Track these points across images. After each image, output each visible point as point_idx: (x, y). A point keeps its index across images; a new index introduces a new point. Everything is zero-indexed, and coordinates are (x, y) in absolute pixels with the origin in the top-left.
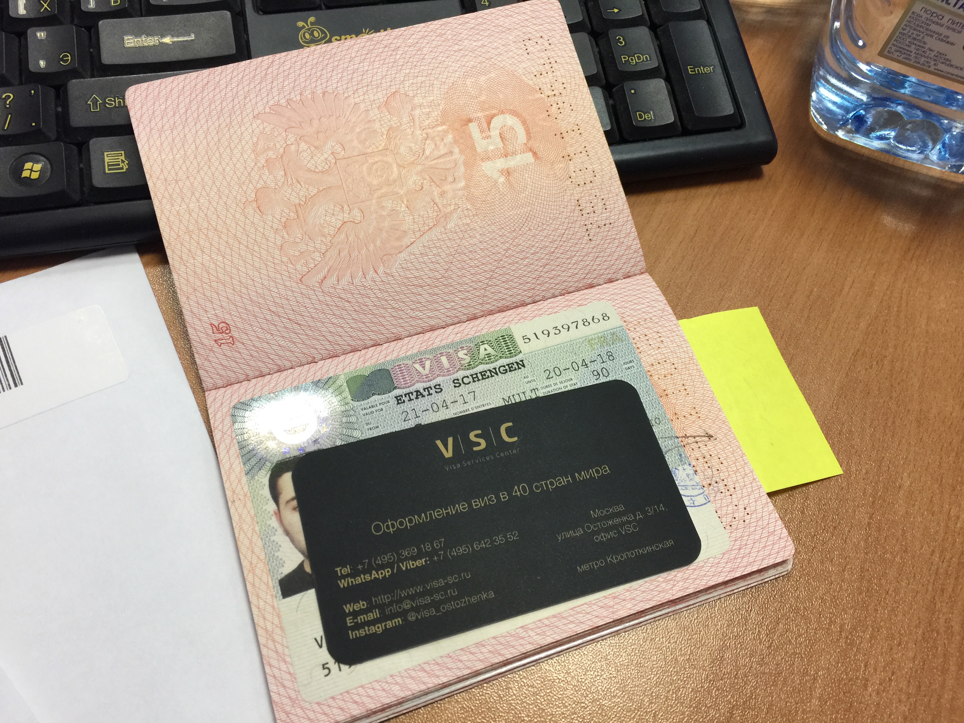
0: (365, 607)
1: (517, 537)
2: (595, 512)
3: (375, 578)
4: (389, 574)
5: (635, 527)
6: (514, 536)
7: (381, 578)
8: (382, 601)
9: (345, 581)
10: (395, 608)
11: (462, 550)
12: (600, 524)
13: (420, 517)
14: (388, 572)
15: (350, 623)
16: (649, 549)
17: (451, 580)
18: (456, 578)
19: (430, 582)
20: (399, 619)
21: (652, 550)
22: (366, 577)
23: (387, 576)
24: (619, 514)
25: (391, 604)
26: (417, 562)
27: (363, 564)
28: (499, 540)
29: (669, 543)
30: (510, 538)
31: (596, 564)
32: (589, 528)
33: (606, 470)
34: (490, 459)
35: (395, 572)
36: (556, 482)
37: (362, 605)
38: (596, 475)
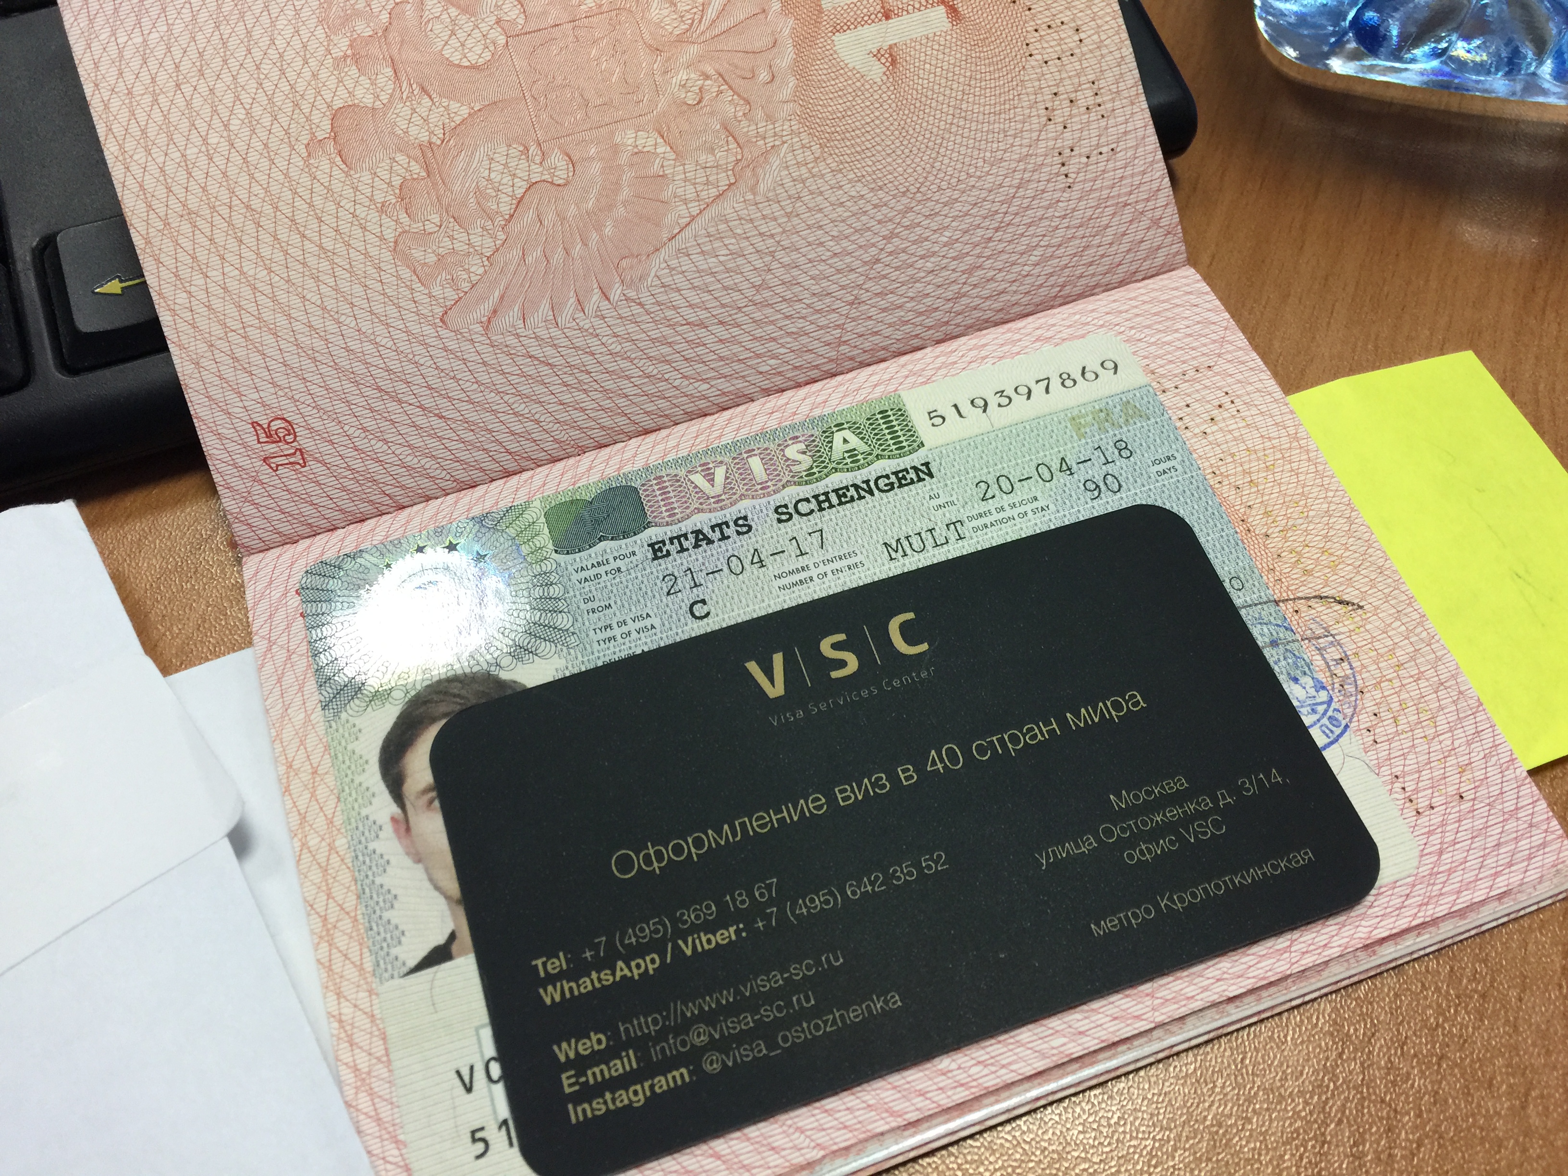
0: (603, 1046)
2: (1119, 797)
4: (656, 965)
7: (636, 977)
12: (1136, 824)
13: (719, 832)
15: (570, 1085)
17: (798, 971)
18: (809, 968)
19: (750, 980)
22: (602, 976)
23: (651, 972)
25: (662, 1035)
26: (718, 934)
27: (596, 947)
28: (904, 873)
32: (1109, 833)
34: (871, 692)
35: (669, 961)
37: (596, 1041)
38: (1114, 713)
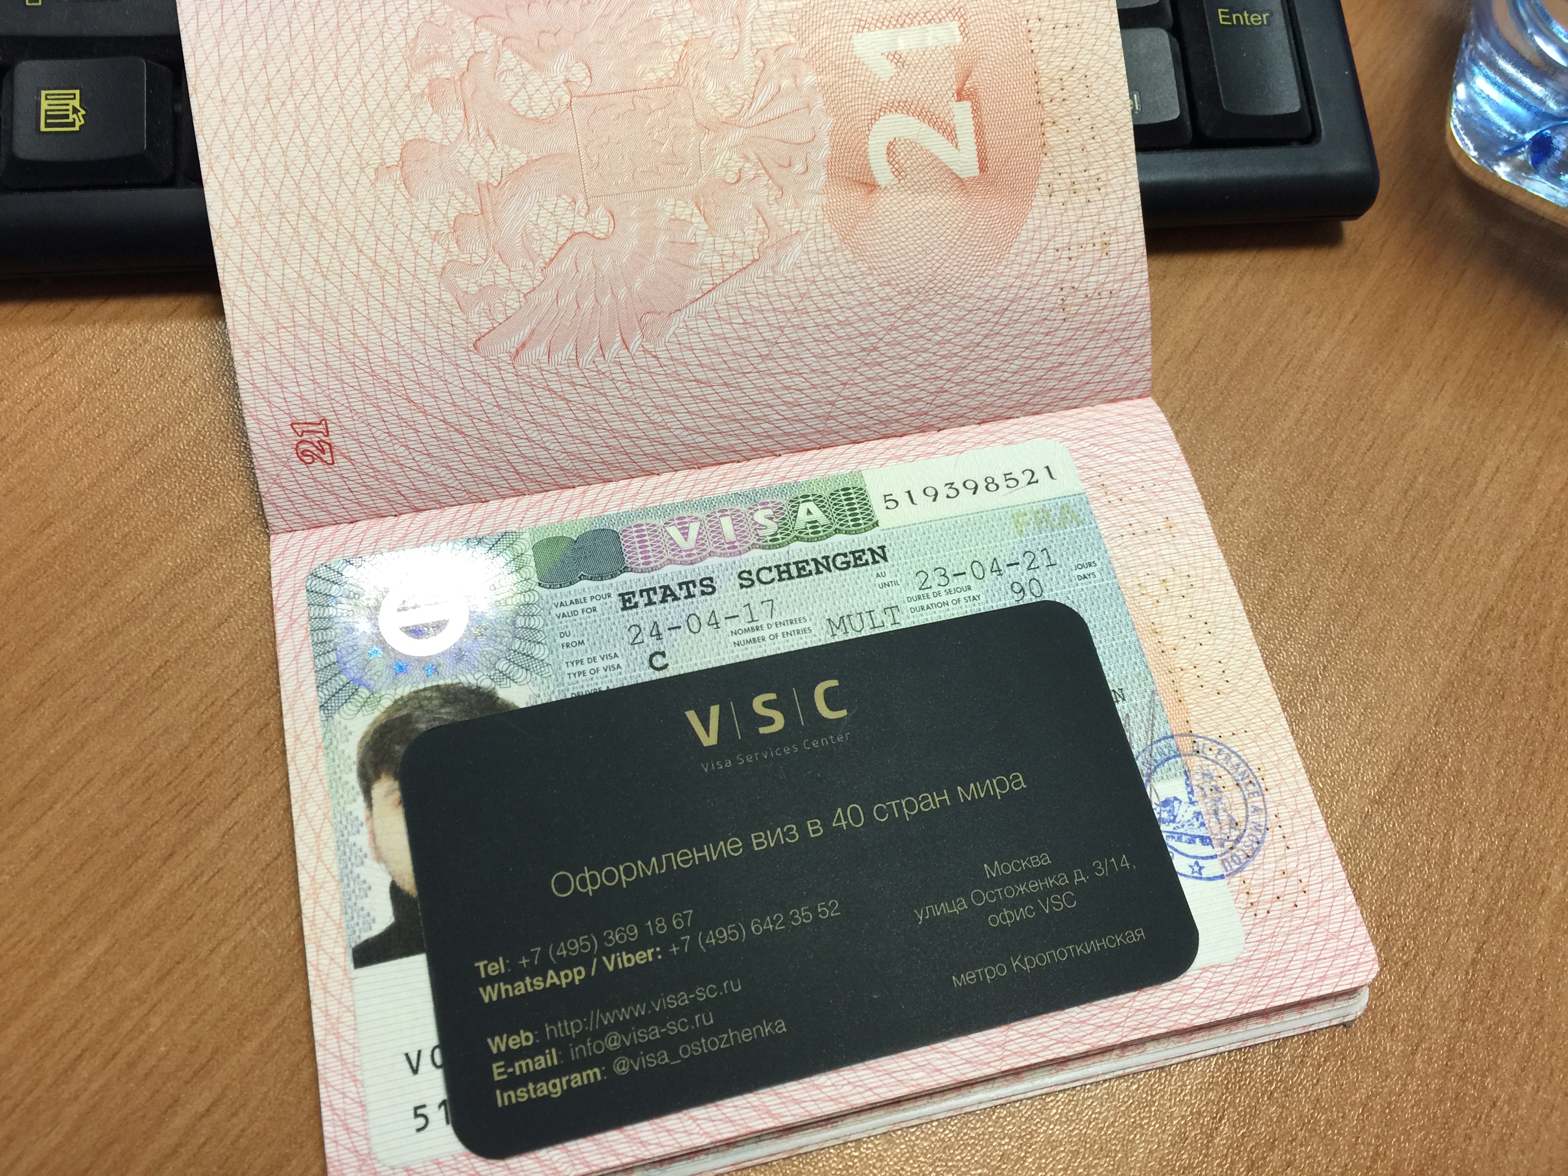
1: (835, 912)
3: (553, 984)
5: (1070, 900)
6: (830, 909)
8: (564, 1032)
9: (493, 988)
10: (589, 1048)
11: (726, 934)
14: (579, 973)
16: (1095, 945)
20: (597, 1070)
21: (1102, 947)
24: (1041, 873)
29: (1136, 935)
30: (824, 913)
31: (990, 972)
33: (1018, 782)
36: (919, 803)
